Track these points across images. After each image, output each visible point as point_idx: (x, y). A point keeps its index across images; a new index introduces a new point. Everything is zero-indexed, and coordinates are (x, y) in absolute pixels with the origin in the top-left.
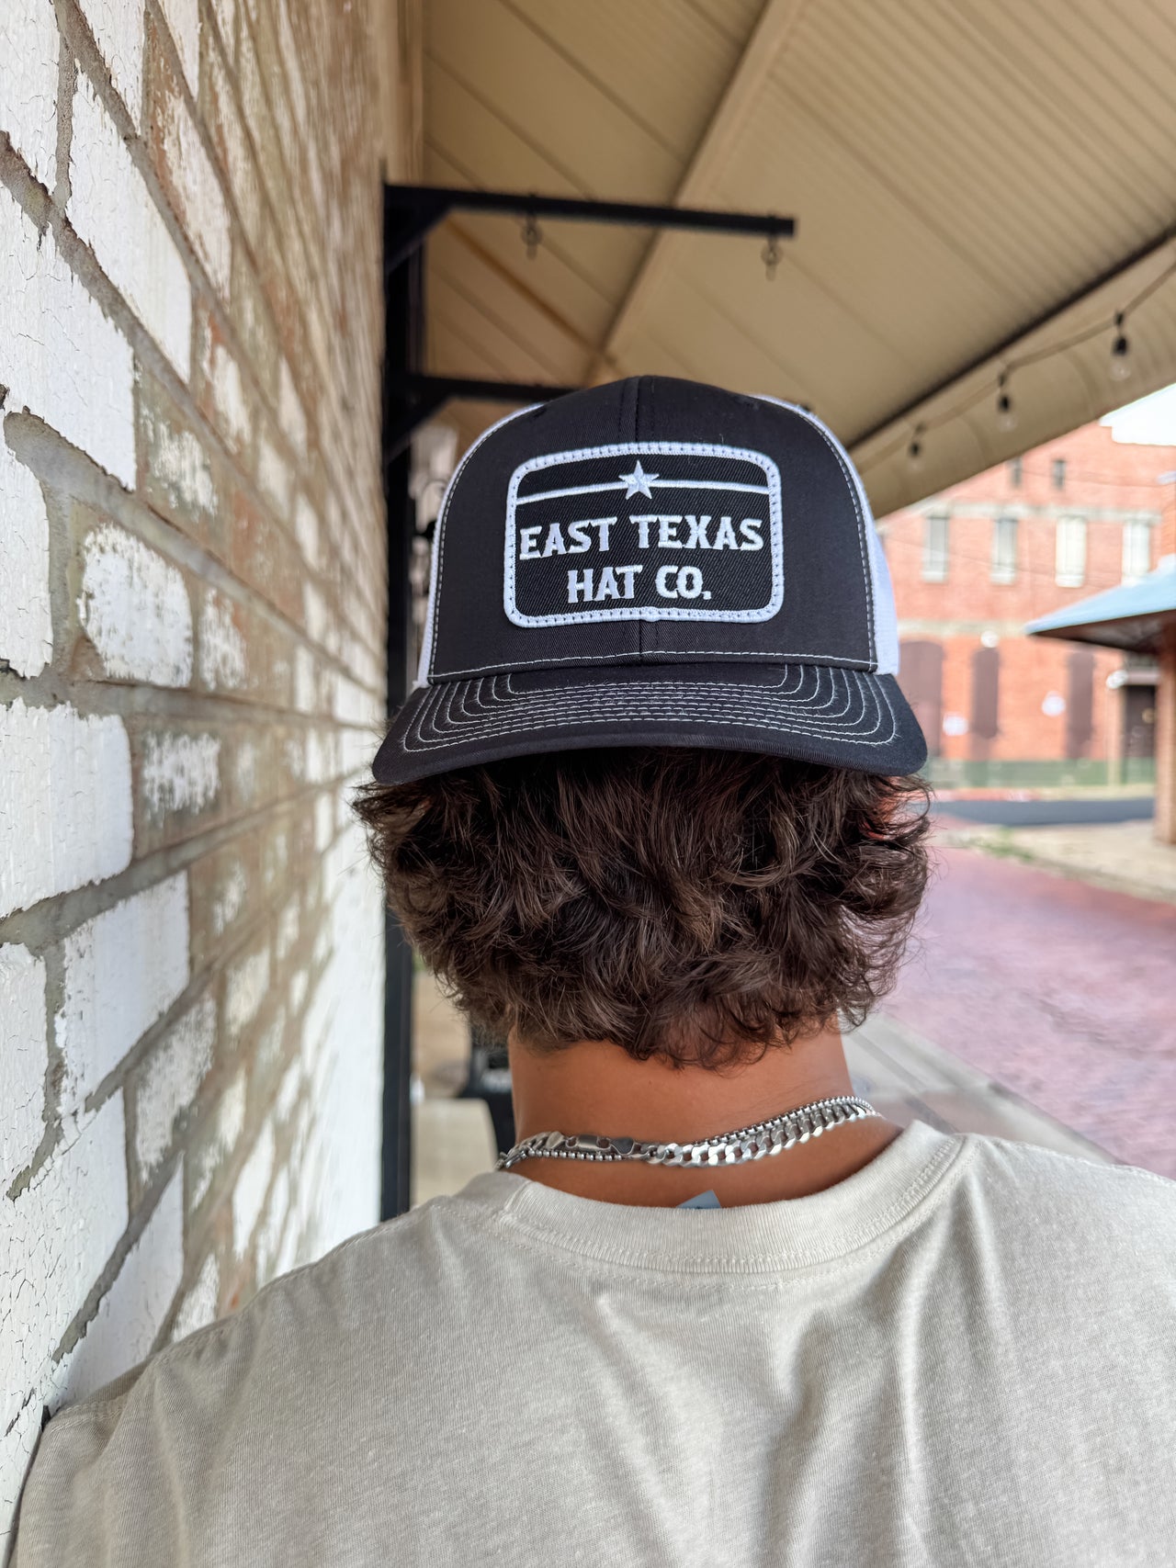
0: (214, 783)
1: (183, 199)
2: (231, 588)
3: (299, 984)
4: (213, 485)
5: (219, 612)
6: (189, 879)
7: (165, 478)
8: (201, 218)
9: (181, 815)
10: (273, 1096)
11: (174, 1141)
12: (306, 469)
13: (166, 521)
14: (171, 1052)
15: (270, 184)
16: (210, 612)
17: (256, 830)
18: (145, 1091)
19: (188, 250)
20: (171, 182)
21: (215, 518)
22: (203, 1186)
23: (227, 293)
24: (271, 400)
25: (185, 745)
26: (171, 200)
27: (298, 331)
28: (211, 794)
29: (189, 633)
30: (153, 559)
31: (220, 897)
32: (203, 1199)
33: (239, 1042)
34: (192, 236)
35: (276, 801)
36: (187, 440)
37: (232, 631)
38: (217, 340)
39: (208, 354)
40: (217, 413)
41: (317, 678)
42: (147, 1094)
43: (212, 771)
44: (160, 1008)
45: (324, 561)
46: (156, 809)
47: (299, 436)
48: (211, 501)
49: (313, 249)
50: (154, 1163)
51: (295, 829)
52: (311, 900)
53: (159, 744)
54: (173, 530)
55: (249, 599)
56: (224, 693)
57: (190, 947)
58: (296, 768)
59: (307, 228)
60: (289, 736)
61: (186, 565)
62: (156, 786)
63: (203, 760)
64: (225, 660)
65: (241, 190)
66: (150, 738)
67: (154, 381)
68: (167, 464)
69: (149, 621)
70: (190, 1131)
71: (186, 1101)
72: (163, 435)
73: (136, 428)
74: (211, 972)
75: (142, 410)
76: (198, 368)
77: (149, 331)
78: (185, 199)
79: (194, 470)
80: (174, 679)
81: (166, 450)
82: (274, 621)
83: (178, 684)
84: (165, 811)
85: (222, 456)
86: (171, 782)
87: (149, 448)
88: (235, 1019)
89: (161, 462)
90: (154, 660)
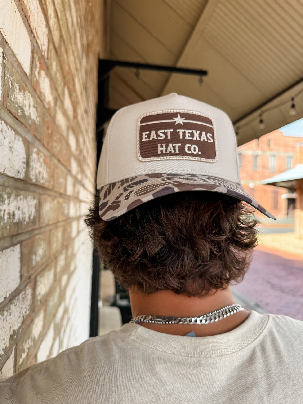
0: (33, 213)
1: (29, 11)
3: (64, 279)
4: (38, 114)
5: (38, 157)
6: (21, 247)
7: (17, 103)
8: (36, 23)
9: (18, 224)
10: (54, 316)
11: (10, 344)
12: (73, 124)
14: (10, 311)
15: (63, 32)
16: (34, 156)
17: (50, 231)
19: (31, 31)
20: (24, 3)
21: (38, 125)
22: (24, 355)
23: (46, 54)
24: (61, 97)
25: (21, 199)
26: (23, 8)
27: (71, 83)
28: (32, 218)
29: (25, 160)
30: (8, 129)
31: (35, 253)
32: (23, 361)
33: (41, 302)
34: (32, 27)
35: (58, 222)
36: (27, 94)
37: (43, 164)
38: (41, 68)
39: (37, 70)
40: (41, 92)
41: (74, 186)
43: (33, 210)
44: (4, 296)
45: (78, 153)
46: (6, 221)
47: (71, 113)
48: (36, 118)
49: (77, 61)
51: (64, 231)
52: (69, 253)
53: (9, 198)
54: (20, 123)
55: (51, 156)
56: (38, 183)
57: (21, 271)
58: (66, 212)
60: (64, 202)
61: (25, 137)
62: (6, 213)
63: (29, 205)
64: (40, 173)
65: (53, 26)
66: (4, 195)
67: (13, 67)
68: (17, 98)
69: (5, 151)
70: (18, 338)
71: (16, 328)
72: (16, 87)
73: (3, 79)
74: (30, 279)
75: (6, 74)
76: (33, 73)
77: (11, 47)
78: (29, 12)
79: (30, 106)
80: (17, 175)
81: (17, 93)
82: (60, 166)
83: (18, 177)
84: (10, 222)
85: (42, 107)
86: (14, 212)
87: (9, 89)
88: (39, 294)
89: (15, 97)
90: (7, 166)
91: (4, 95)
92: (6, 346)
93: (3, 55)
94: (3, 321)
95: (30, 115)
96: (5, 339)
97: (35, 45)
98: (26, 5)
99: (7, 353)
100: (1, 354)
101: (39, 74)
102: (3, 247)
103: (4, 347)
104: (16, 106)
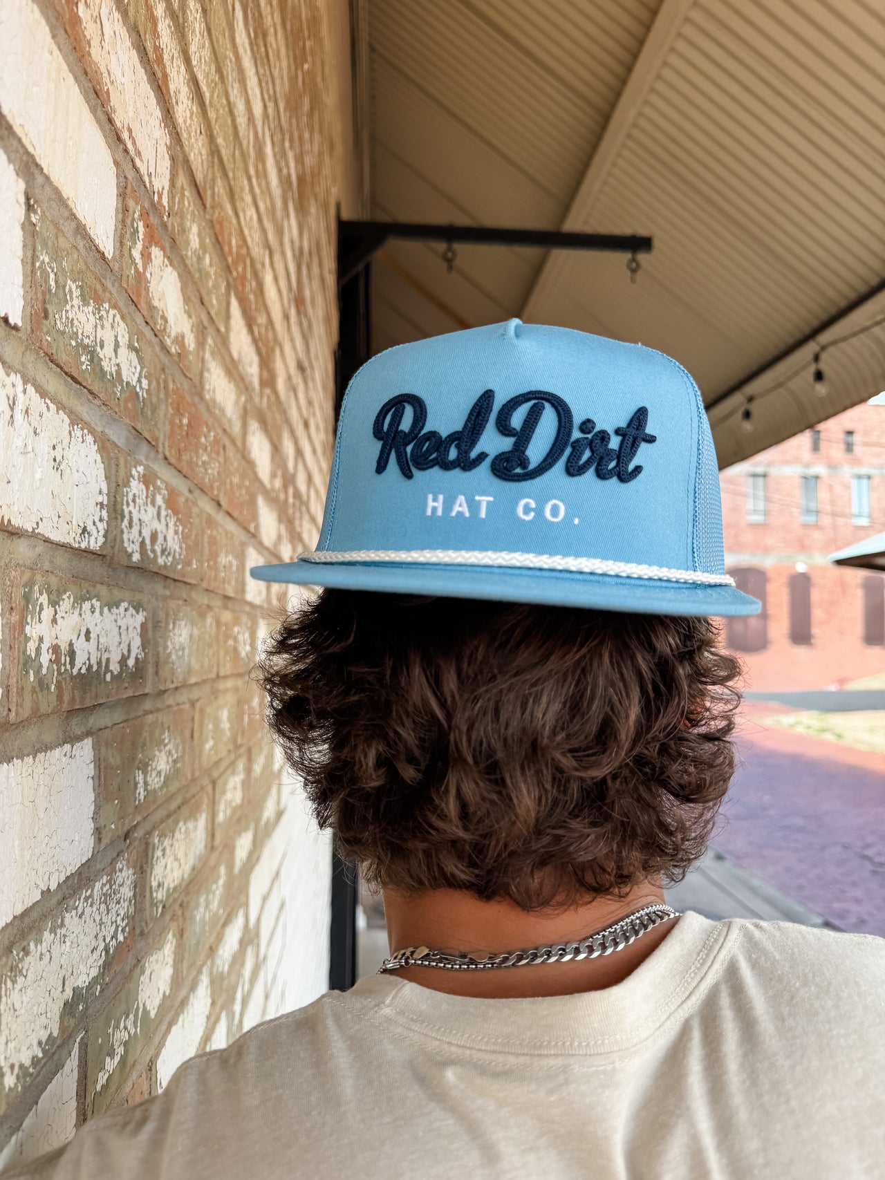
0: (135, 651)
1: (106, 79)
2: (166, 475)
3: (243, 844)
4: (143, 368)
5: (148, 491)
6: (97, 747)
7: (74, 336)
8: (131, 114)
9: (89, 680)
10: (212, 950)
11: (62, 1029)
12: (259, 399)
13: (73, 378)
14: (61, 931)
15: (220, 141)
16: (136, 487)
17: (192, 702)
18: (14, 982)
19: (115, 137)
20: (89, 54)
21: (145, 400)
22: (111, 1064)
23: (165, 201)
24: (220, 324)
25: (92, 609)
26: (88, 70)
28: (131, 662)
29: (103, 499)
30: (48, 408)
32: (111, 1078)
33: (164, 907)
34: (119, 124)
35: (219, 678)
36: (108, 312)
37: (164, 512)
38: (151, 239)
39: (139, 246)
40: (152, 308)
42: (18, 987)
43: (137, 642)
44: (43, 887)
46: (44, 671)
47: (252, 370)
48: (139, 381)
49: (268, 225)
50: (27, 1063)
53: (54, 603)
54: (85, 391)
55: (190, 491)
56: (152, 567)
57: (97, 817)
58: (244, 650)
59: (262, 205)
60: (237, 621)
61: (102, 433)
62: (44, 647)
63: (120, 627)
64: (154, 537)
65: (185, 122)
66: (36, 594)
67: (60, 235)
68: (76, 322)
69: (39, 470)
70: (90, 1011)
71: (82, 981)
72: (70, 291)
73: (29, 267)
74: (128, 841)
75: (38, 253)
76: (126, 253)
77: (52, 179)
78: (108, 81)
79: (117, 346)
80: (78, 538)
81: (76, 309)
82: (220, 518)
83: (83, 545)
84: (59, 673)
85: (157, 349)
86: (71, 645)
87: (48, 297)
88: (159, 886)
89: (67, 318)
90: (46, 513)
91: (33, 312)
92: (51, 1033)
93: (28, 199)
94: (41, 959)
95: (119, 372)
96: (46, 1013)
97: (131, 175)
98: (97, 61)
99: (54, 1054)
100: (33, 1058)
101: (146, 256)
102: (37, 746)
103: (44, 1036)
104: (74, 343)
